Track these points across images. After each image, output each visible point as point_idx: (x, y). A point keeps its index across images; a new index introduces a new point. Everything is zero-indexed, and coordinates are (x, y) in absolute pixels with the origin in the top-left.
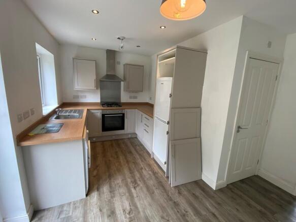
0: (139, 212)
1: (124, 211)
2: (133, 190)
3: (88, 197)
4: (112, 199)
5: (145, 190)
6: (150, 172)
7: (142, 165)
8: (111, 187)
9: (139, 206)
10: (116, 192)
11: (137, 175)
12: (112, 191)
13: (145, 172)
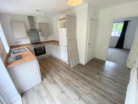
0: (64, 79)
1: (59, 80)
2: (59, 73)
3: (43, 81)
4: (53, 79)
5: (63, 71)
6: (63, 66)
7: (59, 64)
8: (50, 75)
9: (63, 77)
10: (53, 76)
11: (58, 68)
12: (51, 76)
13: (61, 67)
